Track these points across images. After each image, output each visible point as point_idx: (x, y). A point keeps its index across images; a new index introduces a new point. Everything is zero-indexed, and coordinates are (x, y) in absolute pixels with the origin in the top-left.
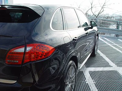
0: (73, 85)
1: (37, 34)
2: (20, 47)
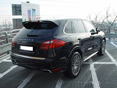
0: (79, 68)
1: (57, 35)
2: (47, 41)
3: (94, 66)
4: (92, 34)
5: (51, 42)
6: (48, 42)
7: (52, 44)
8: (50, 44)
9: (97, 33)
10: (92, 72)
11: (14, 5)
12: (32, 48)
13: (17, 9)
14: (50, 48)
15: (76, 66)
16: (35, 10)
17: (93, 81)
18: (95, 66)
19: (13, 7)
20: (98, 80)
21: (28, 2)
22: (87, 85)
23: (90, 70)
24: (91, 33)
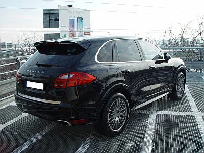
0: (123, 120)
2: (65, 74)
3: (156, 118)
4: (157, 63)
5: (71, 76)
6: (66, 77)
7: (72, 79)
8: (68, 80)
9: (166, 61)
10: (148, 127)
11: (46, 10)
12: (42, 84)
13: (51, 18)
14: (68, 85)
15: (118, 117)
16: (82, 19)
17: (144, 143)
18: (158, 118)
19: (45, 14)
20: (153, 142)
21: (70, 6)
22: (131, 149)
23: (147, 124)
24: (155, 61)
